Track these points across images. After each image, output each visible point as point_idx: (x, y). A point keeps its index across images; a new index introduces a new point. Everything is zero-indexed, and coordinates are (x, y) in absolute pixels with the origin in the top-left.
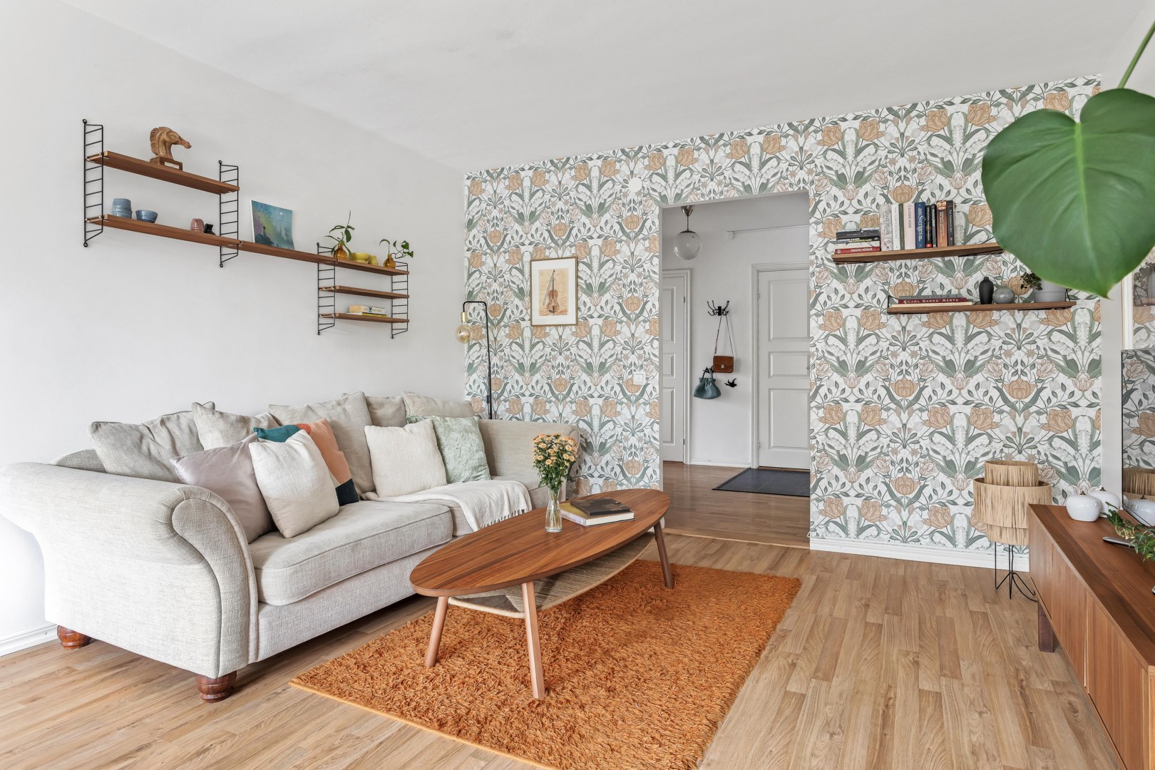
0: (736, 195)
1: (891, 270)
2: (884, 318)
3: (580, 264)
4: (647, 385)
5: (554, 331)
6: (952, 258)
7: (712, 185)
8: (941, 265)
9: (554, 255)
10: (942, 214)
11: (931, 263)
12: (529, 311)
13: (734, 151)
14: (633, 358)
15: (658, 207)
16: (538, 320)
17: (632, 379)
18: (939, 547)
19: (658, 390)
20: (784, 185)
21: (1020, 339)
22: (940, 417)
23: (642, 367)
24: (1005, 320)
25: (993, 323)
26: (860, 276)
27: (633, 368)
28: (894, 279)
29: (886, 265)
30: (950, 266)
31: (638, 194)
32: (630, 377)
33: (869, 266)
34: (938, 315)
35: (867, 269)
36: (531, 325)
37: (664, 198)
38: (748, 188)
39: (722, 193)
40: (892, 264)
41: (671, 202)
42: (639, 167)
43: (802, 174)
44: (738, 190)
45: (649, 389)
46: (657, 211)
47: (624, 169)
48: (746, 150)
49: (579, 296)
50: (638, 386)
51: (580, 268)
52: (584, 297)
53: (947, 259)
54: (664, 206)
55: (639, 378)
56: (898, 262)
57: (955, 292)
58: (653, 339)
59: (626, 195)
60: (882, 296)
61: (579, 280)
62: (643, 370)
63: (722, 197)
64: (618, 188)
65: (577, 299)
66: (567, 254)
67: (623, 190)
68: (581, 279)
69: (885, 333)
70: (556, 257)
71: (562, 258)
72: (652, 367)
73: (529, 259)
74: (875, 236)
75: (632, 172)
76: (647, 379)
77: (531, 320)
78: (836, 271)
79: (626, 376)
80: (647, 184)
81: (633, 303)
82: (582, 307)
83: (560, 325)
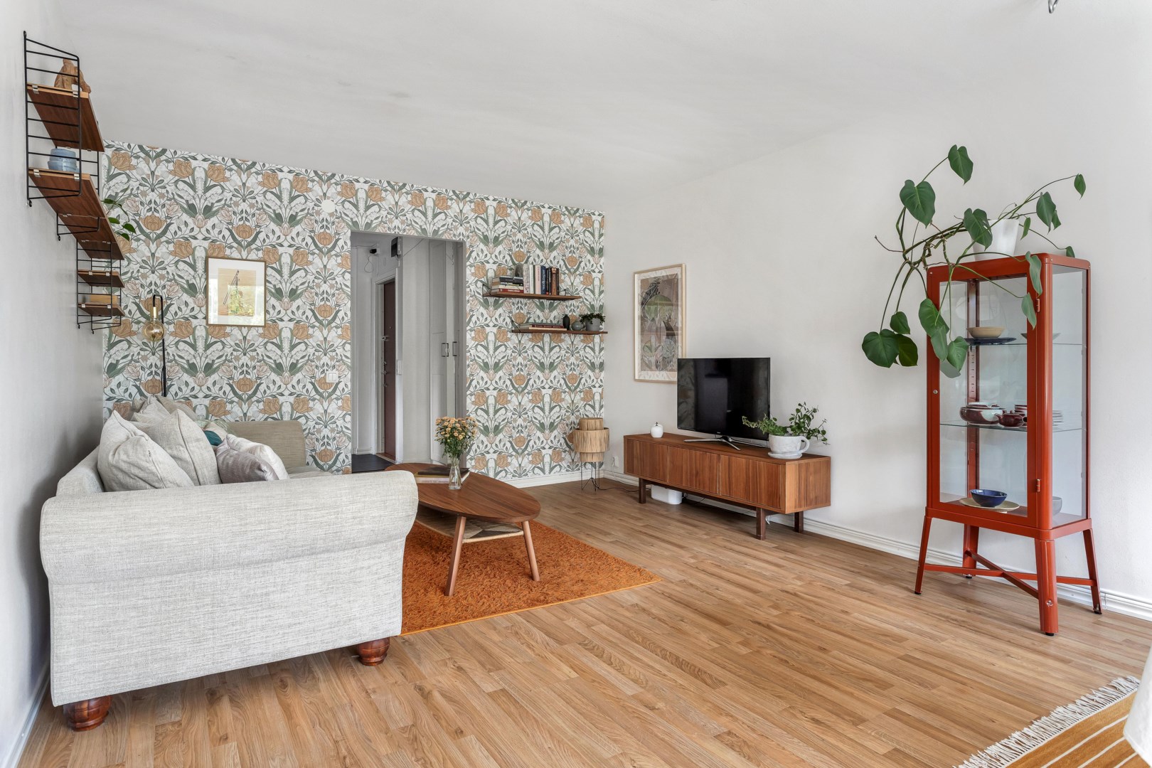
0: (416, 234)
1: (513, 303)
2: (509, 335)
3: (269, 269)
4: (339, 382)
5: (236, 331)
6: (543, 300)
7: (397, 223)
8: (538, 304)
9: (236, 255)
10: (554, 275)
11: (534, 302)
12: (204, 309)
13: (414, 200)
14: (325, 359)
15: (350, 231)
16: (214, 318)
17: (324, 378)
18: (537, 476)
19: (349, 386)
20: (450, 234)
21: (572, 351)
22: (537, 397)
23: (334, 367)
24: (567, 339)
25: (562, 341)
26: (496, 305)
27: (325, 368)
28: (515, 311)
29: (511, 301)
30: (542, 304)
31: (331, 215)
32: (323, 375)
33: (501, 300)
34: (537, 334)
35: (500, 302)
36: (207, 324)
37: (355, 224)
38: (424, 231)
39: (404, 230)
40: (513, 300)
41: (362, 228)
42: (332, 191)
43: (461, 230)
44: (417, 231)
45: (341, 386)
46: (349, 234)
47: (317, 190)
48: (423, 201)
49: (268, 299)
50: (331, 384)
51: (268, 273)
52: (273, 301)
53: (541, 300)
54: (355, 229)
55: (332, 376)
56: (517, 299)
57: (545, 321)
58: (345, 343)
59: (318, 213)
60: (508, 320)
61: (268, 284)
62: (335, 370)
63: (405, 234)
64: (310, 205)
65: (266, 302)
66: (253, 256)
67: (316, 208)
68: (270, 283)
69: (510, 344)
70: (239, 257)
71: (246, 260)
72: (344, 367)
73: (204, 255)
74: (520, 283)
75: (325, 194)
76: (339, 377)
77: (206, 318)
78: (482, 301)
79: (318, 375)
80: (339, 208)
81: (325, 311)
82: (271, 310)
83: (245, 326)
